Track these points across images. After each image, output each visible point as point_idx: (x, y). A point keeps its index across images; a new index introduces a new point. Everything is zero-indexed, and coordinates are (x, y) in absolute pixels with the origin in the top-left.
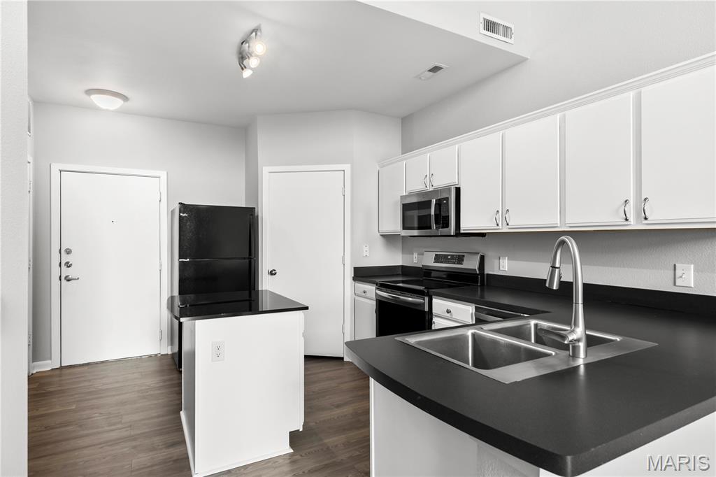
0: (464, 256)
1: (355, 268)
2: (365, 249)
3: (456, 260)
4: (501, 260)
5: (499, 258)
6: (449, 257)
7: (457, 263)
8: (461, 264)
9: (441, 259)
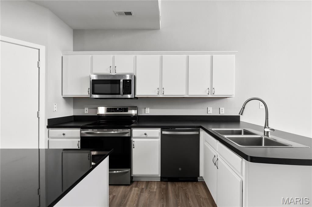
0: (128, 108)
1: (48, 119)
2: (55, 106)
3: (122, 110)
4: (146, 109)
5: (145, 108)
6: (118, 109)
7: (124, 112)
8: (127, 112)
9: (112, 110)
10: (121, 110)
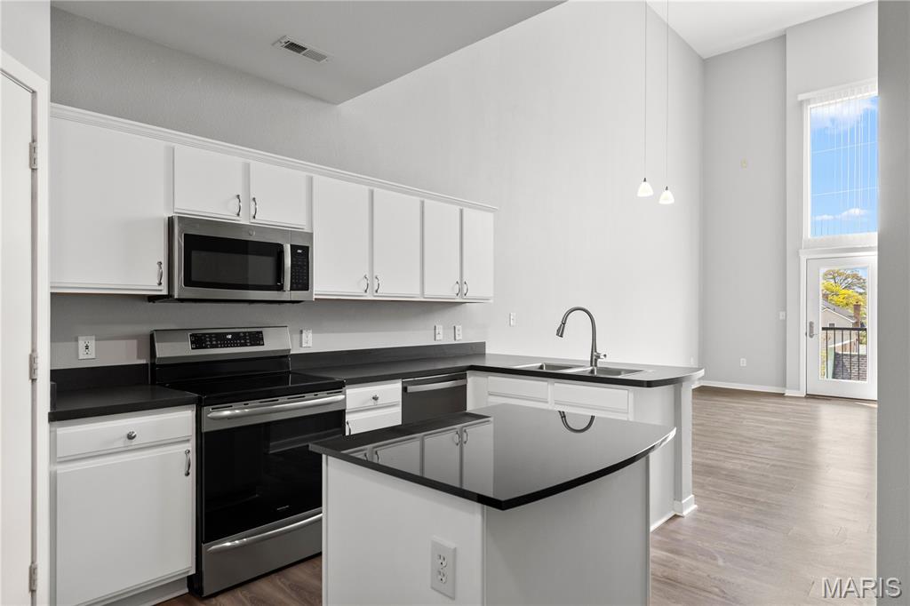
0: (261, 332)
3: (245, 339)
4: (304, 334)
5: (301, 332)
6: (230, 337)
7: (252, 345)
8: (259, 345)
9: (211, 341)
10: (240, 339)
